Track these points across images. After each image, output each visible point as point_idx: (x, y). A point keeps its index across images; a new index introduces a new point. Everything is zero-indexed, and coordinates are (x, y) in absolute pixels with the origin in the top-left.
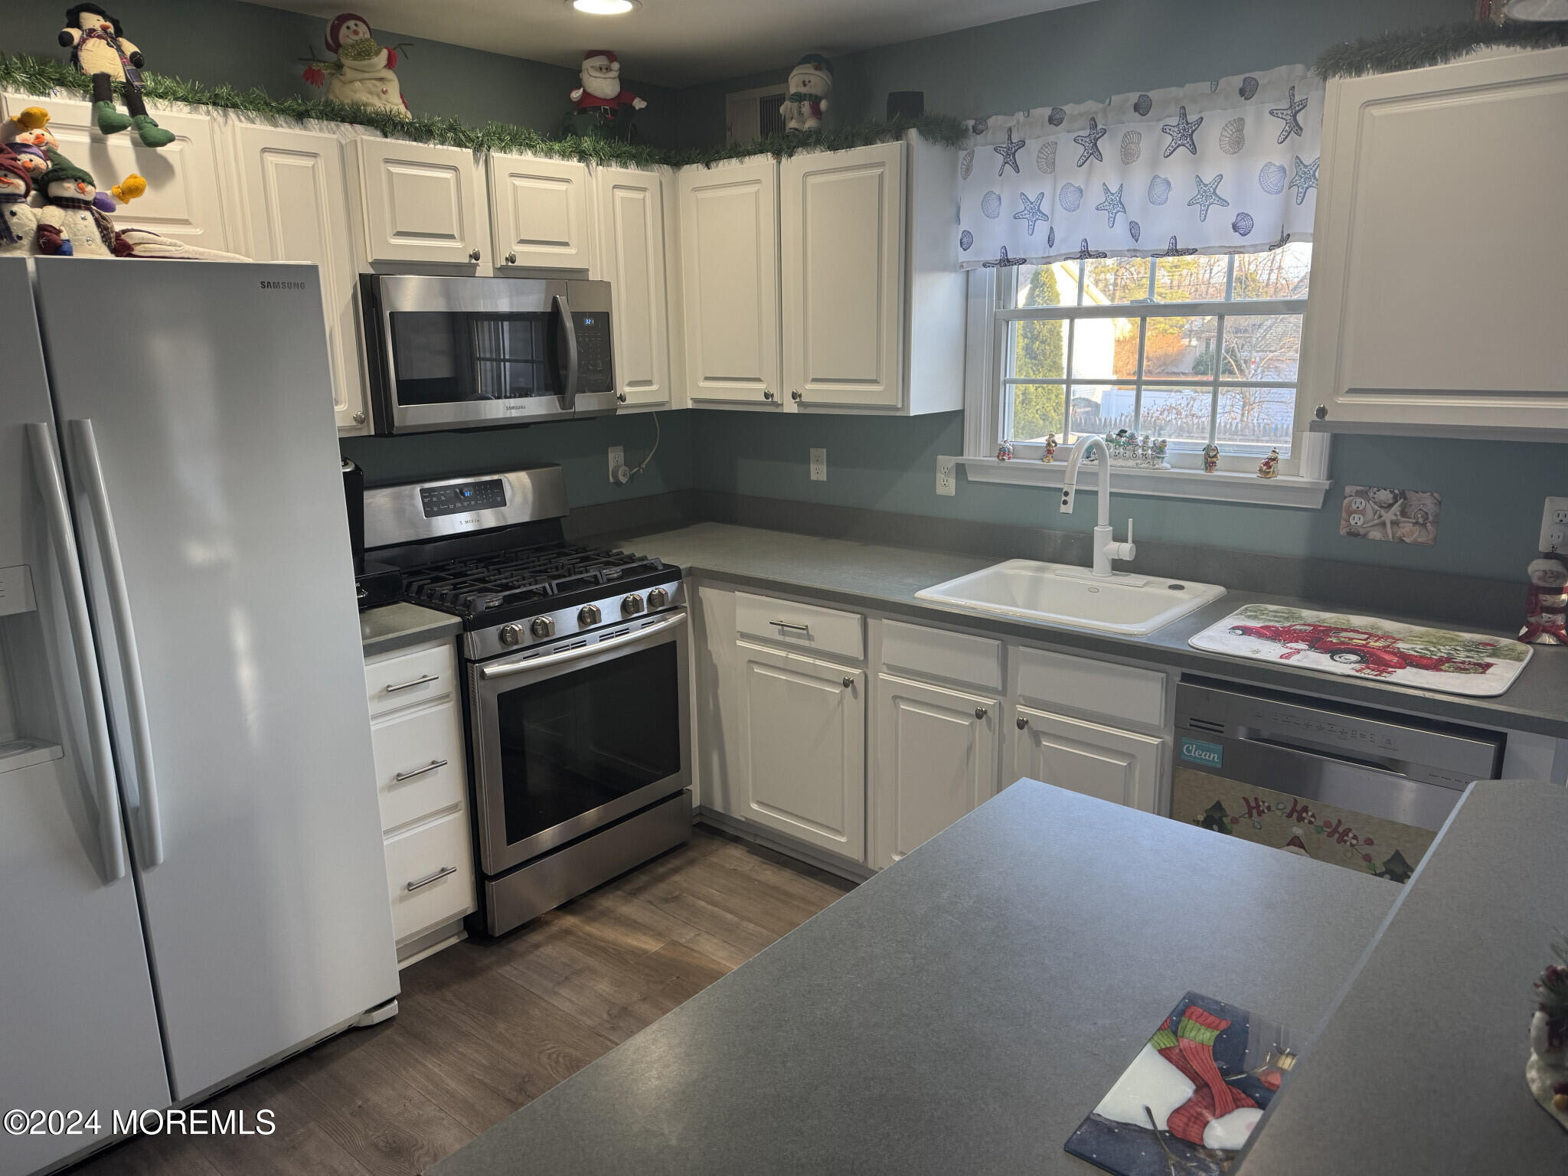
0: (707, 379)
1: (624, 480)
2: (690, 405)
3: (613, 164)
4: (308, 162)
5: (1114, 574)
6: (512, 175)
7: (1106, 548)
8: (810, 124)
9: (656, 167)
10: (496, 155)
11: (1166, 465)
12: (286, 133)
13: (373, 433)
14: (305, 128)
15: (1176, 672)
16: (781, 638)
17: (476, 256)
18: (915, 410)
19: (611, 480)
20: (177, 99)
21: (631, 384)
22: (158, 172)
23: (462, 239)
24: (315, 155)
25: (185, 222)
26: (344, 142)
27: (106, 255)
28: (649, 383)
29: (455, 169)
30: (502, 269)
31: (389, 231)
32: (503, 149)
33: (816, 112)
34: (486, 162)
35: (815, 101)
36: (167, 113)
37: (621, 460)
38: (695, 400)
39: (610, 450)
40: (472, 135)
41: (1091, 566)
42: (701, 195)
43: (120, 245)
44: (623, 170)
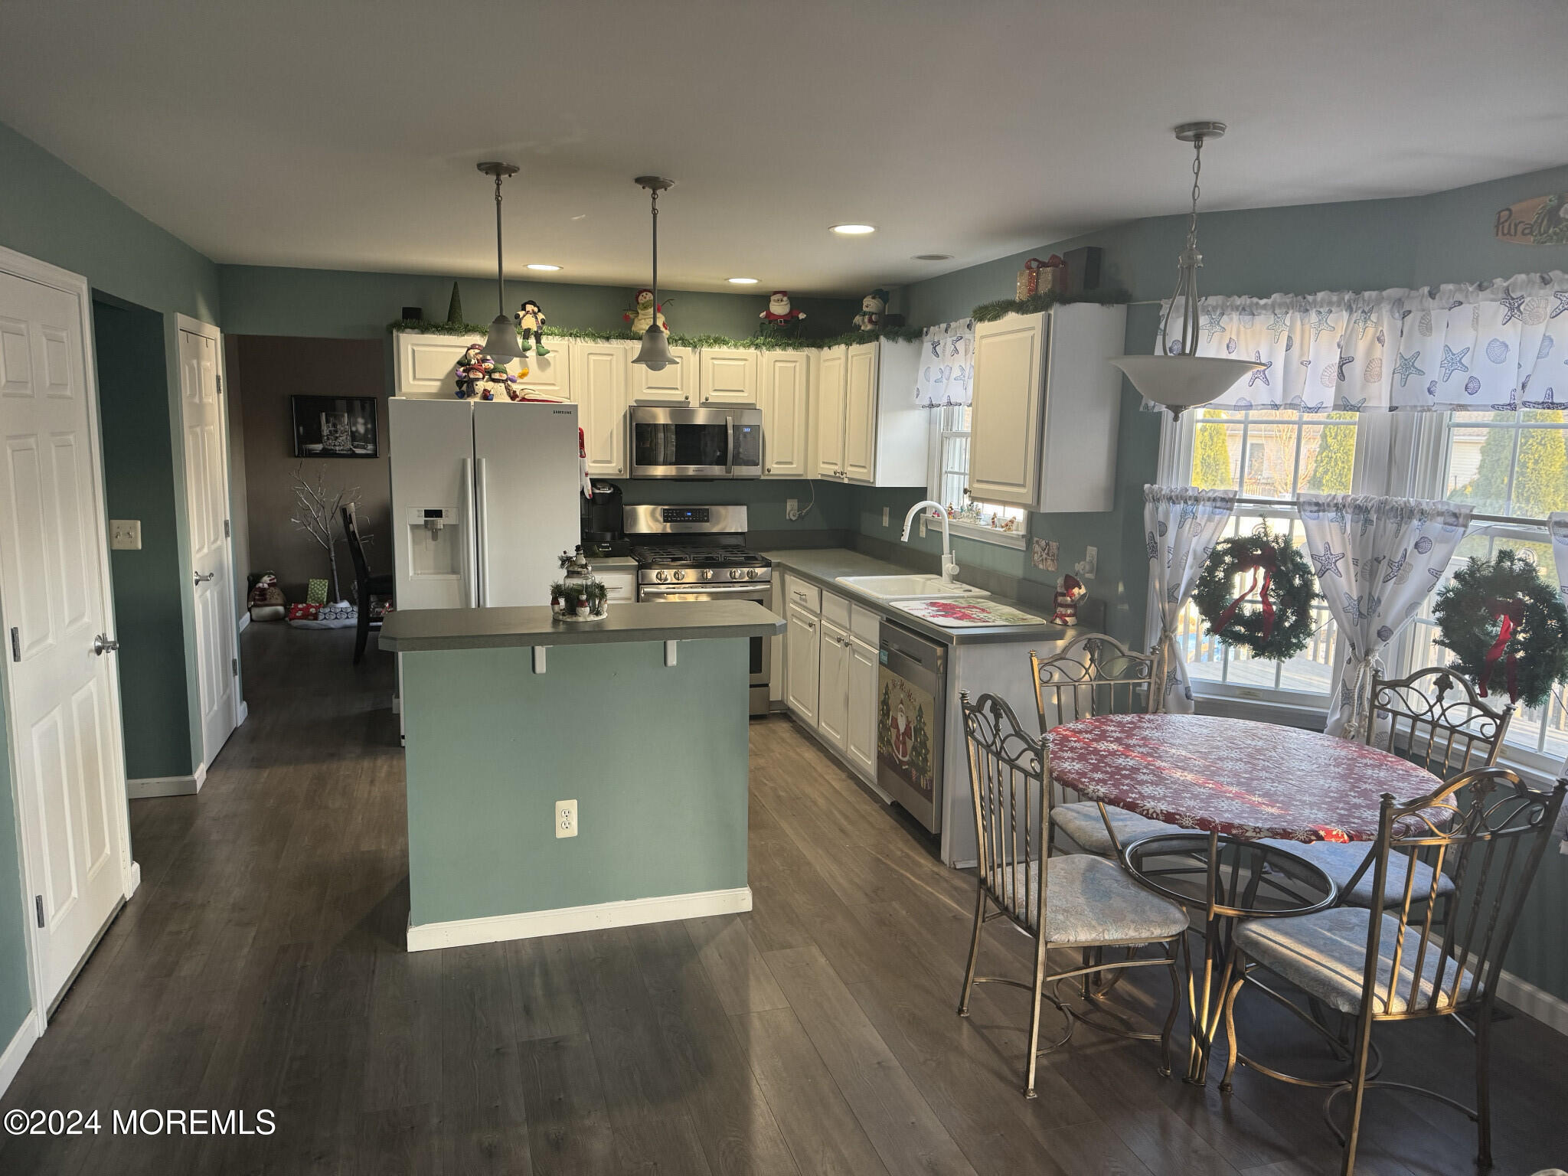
0: (824, 463)
1: (794, 519)
2: (820, 477)
3: (778, 350)
4: (609, 358)
5: (953, 583)
6: (713, 358)
7: (948, 566)
8: (869, 327)
9: (806, 349)
10: (705, 350)
11: (982, 523)
12: (602, 346)
13: (628, 477)
14: (610, 344)
15: (885, 616)
16: (799, 601)
17: (687, 398)
18: (879, 484)
19: (788, 517)
20: (556, 335)
21: (778, 463)
22: (543, 365)
23: (682, 390)
24: (612, 355)
25: (553, 384)
26: (627, 347)
27: (508, 400)
28: (791, 463)
29: (681, 357)
30: (703, 403)
31: (644, 386)
32: (710, 345)
33: (870, 321)
34: (700, 353)
35: (871, 314)
36: (552, 342)
37: (796, 508)
38: (822, 475)
39: (788, 500)
40: (692, 342)
41: (940, 574)
42: (827, 364)
43: (513, 396)
44: (783, 352)
